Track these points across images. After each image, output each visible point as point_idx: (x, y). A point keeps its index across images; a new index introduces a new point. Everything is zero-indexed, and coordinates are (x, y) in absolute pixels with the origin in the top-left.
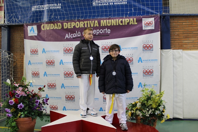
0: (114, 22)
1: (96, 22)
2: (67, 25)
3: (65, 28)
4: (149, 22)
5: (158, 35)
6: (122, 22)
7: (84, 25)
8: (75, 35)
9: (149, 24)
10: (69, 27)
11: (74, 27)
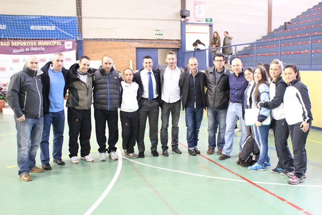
0: (47, 43)
1: (35, 42)
2: (14, 43)
3: (12, 45)
4: (69, 44)
5: (74, 52)
6: (52, 43)
7: (26, 44)
8: (20, 51)
9: (69, 45)
10: (16, 45)
11: (19, 45)
